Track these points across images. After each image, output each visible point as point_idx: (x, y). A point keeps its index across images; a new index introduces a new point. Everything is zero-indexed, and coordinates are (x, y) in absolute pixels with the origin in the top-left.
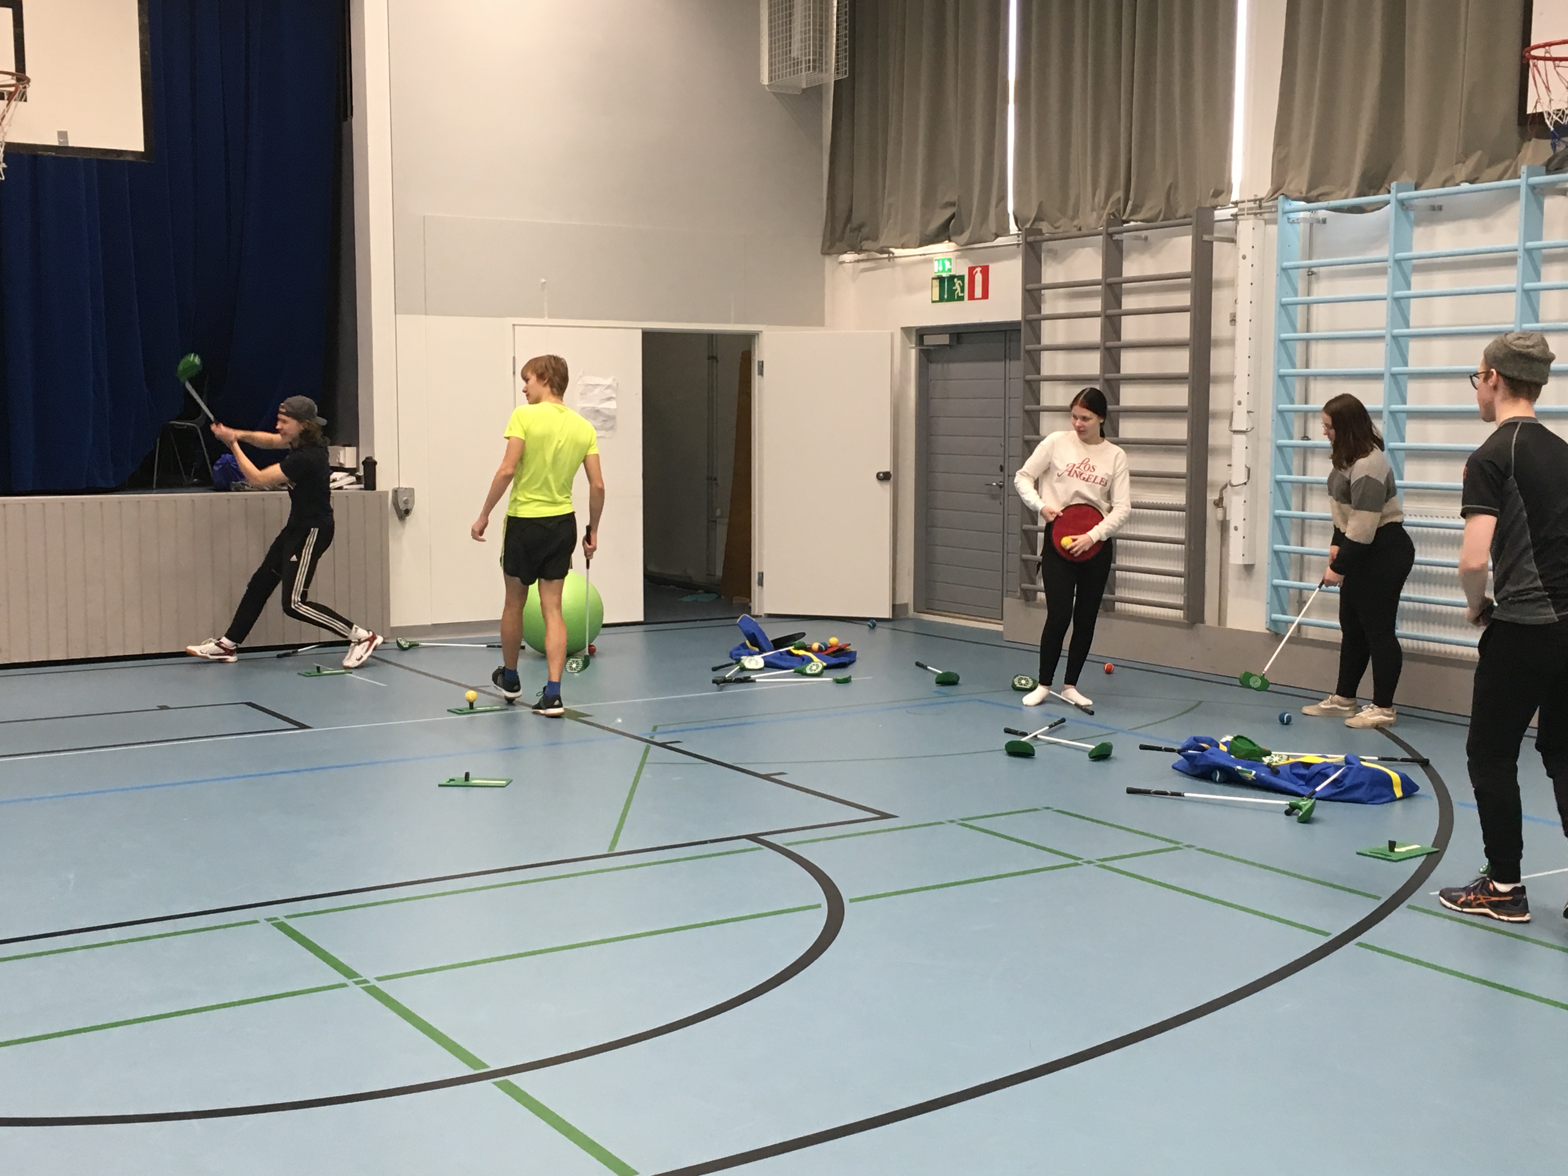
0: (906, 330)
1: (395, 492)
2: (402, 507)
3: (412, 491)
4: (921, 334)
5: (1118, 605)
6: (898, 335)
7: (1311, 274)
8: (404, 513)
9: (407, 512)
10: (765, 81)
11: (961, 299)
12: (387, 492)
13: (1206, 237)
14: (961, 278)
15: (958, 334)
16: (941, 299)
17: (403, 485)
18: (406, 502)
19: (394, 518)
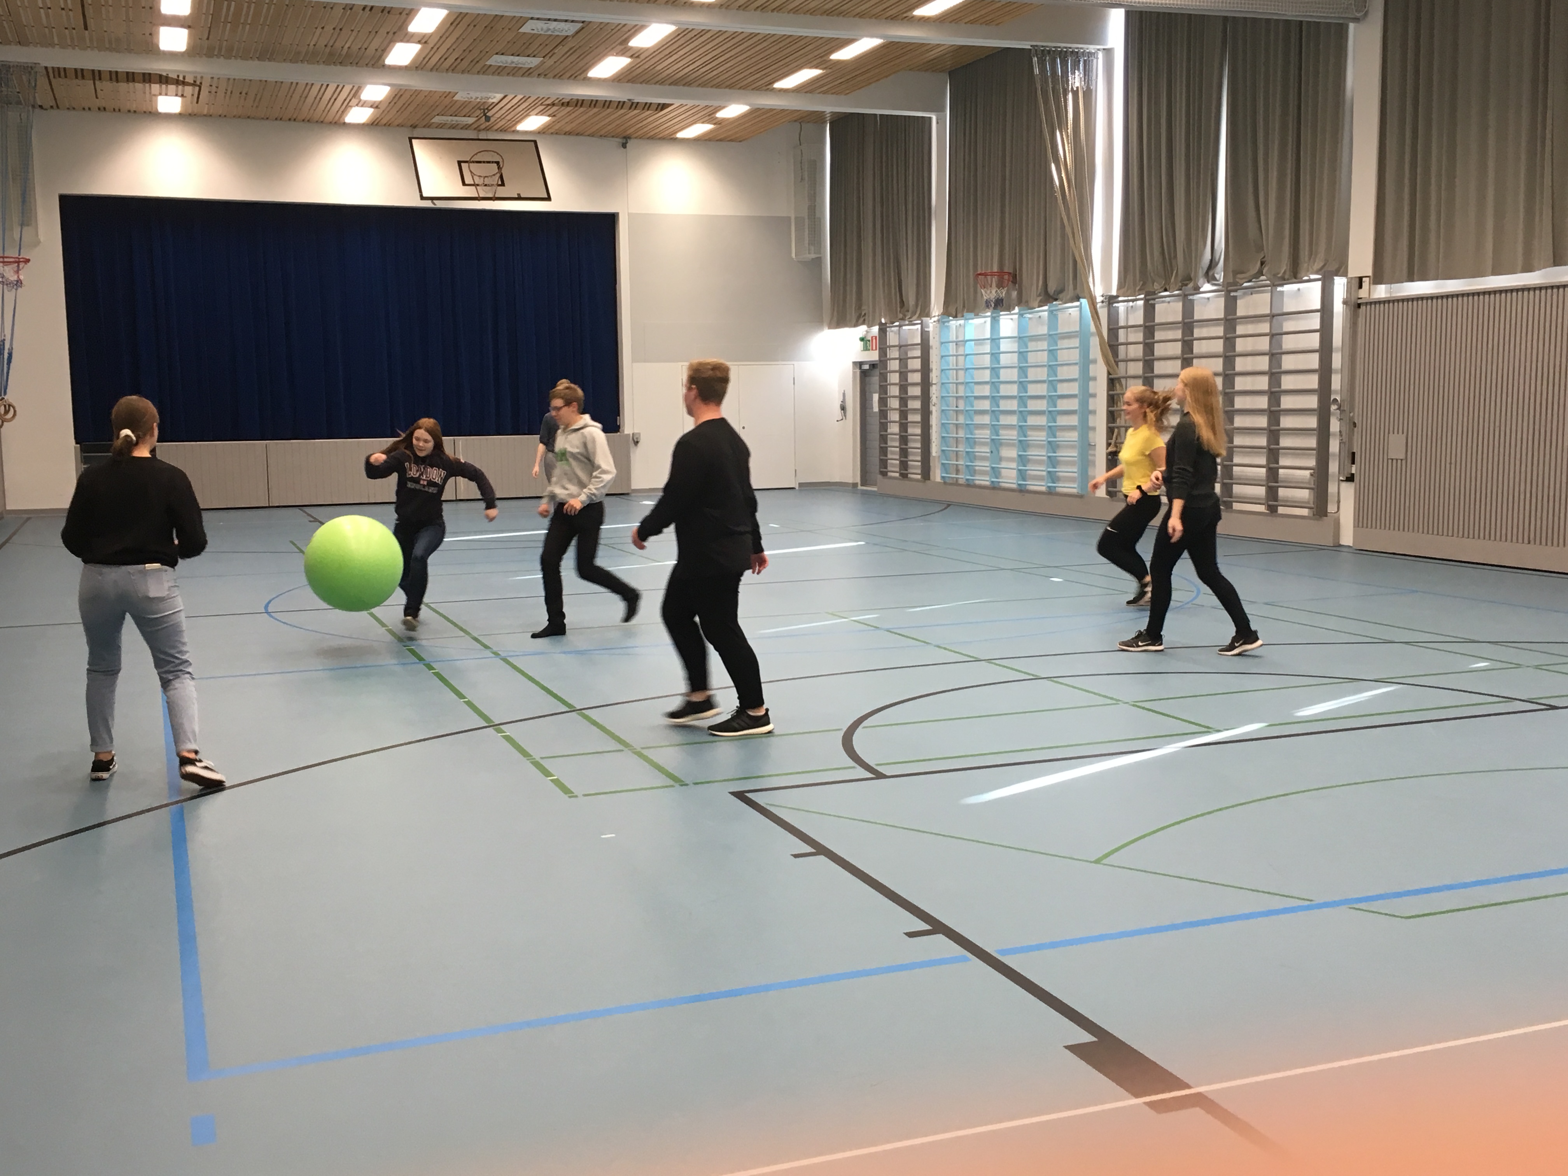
0: (855, 363)
1: (633, 434)
2: (636, 440)
3: (639, 434)
4: (861, 364)
5: (909, 475)
6: (851, 365)
7: (956, 344)
8: (636, 443)
9: (637, 442)
10: (793, 255)
11: (869, 350)
12: (629, 435)
13: (926, 329)
14: (869, 341)
15: (873, 365)
16: (864, 350)
17: (636, 431)
18: (637, 438)
19: (632, 445)
